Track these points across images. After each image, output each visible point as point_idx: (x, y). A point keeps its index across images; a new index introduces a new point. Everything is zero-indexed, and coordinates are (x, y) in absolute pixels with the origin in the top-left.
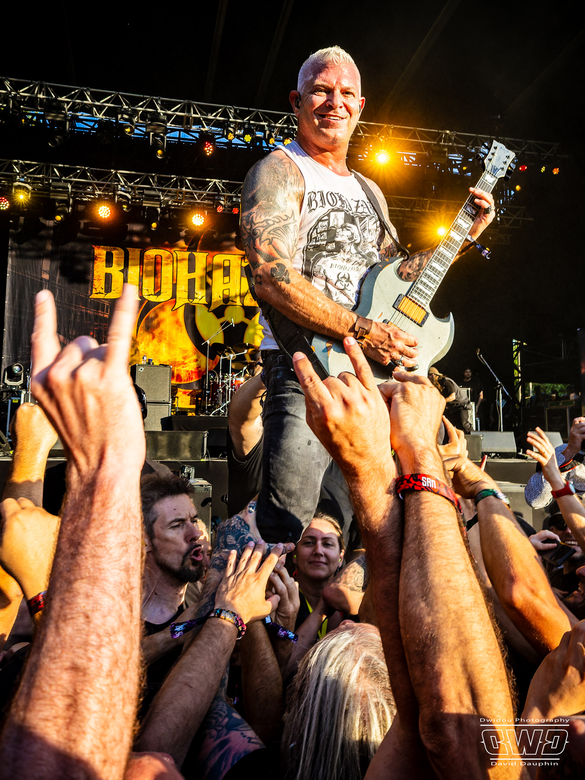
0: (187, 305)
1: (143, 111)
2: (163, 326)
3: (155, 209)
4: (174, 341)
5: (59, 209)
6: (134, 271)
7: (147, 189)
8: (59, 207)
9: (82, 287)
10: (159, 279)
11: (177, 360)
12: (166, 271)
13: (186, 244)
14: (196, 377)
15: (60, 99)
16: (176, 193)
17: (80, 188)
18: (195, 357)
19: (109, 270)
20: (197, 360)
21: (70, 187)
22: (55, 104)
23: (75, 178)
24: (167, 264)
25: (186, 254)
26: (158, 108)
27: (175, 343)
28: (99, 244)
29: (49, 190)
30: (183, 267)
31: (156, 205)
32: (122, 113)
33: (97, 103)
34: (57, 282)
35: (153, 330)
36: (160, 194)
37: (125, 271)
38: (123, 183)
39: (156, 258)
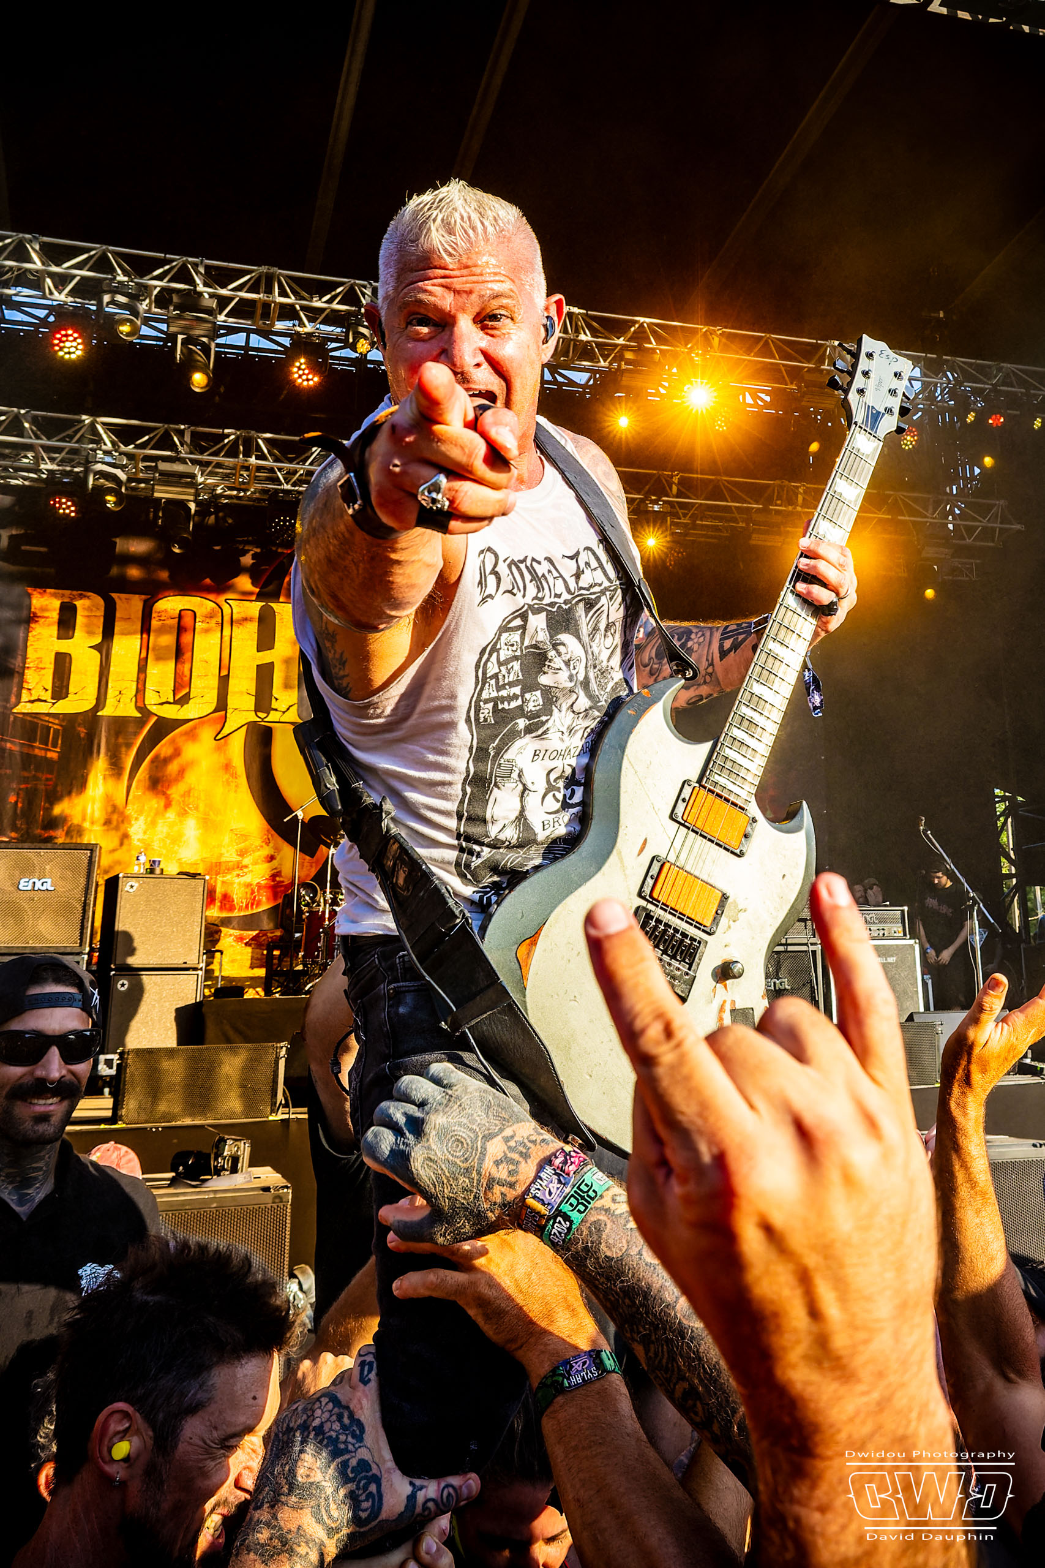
0: (251, 726)
1: (163, 289)
2: (191, 778)
3: (183, 504)
4: (218, 812)
6: (126, 647)
7: (165, 459)
10: (187, 666)
11: (223, 859)
12: (205, 647)
13: (253, 584)
14: (268, 899)
16: (233, 468)
17: (5, 458)
18: (267, 851)
19: (64, 646)
20: (272, 858)
24: (207, 631)
25: (254, 608)
26: (198, 281)
27: (219, 818)
28: (44, 584)
30: (246, 637)
31: (185, 495)
32: (114, 292)
33: (55, 269)
35: (169, 787)
36: (197, 470)
37: (104, 649)
38: (109, 446)
39: (180, 617)
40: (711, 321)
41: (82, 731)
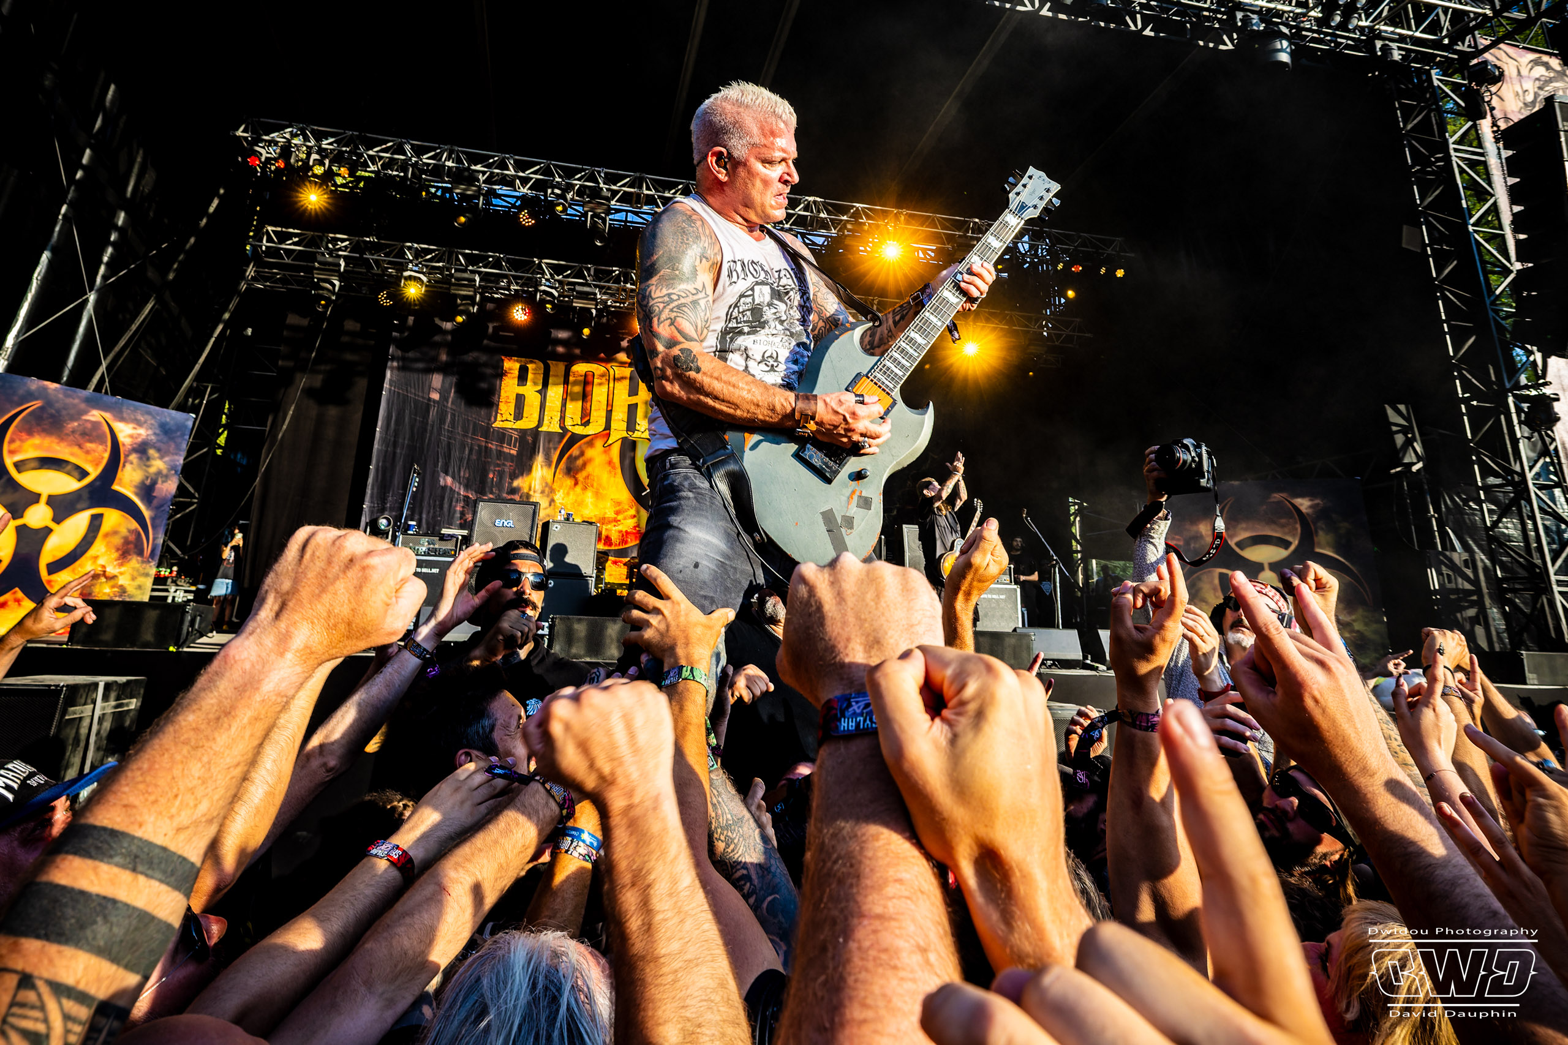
0: (624, 439)
1: (581, 186)
2: (589, 469)
3: (589, 310)
4: (604, 488)
5: (461, 308)
6: (555, 393)
7: (580, 284)
8: (461, 304)
9: (483, 412)
10: (589, 404)
11: (606, 516)
12: (599, 393)
13: (627, 358)
15: (473, 167)
17: (491, 282)
18: (632, 512)
19: (521, 390)
20: (634, 517)
21: (477, 278)
22: (466, 174)
23: (485, 267)
24: (600, 384)
25: (627, 372)
26: (600, 181)
27: (605, 492)
28: (510, 354)
29: (451, 284)
30: (622, 388)
31: (591, 306)
32: (553, 187)
33: (521, 174)
34: (449, 405)
35: (577, 473)
36: (597, 291)
37: (543, 392)
38: (548, 276)
39: (586, 375)
40: (899, 206)
41: (530, 439)
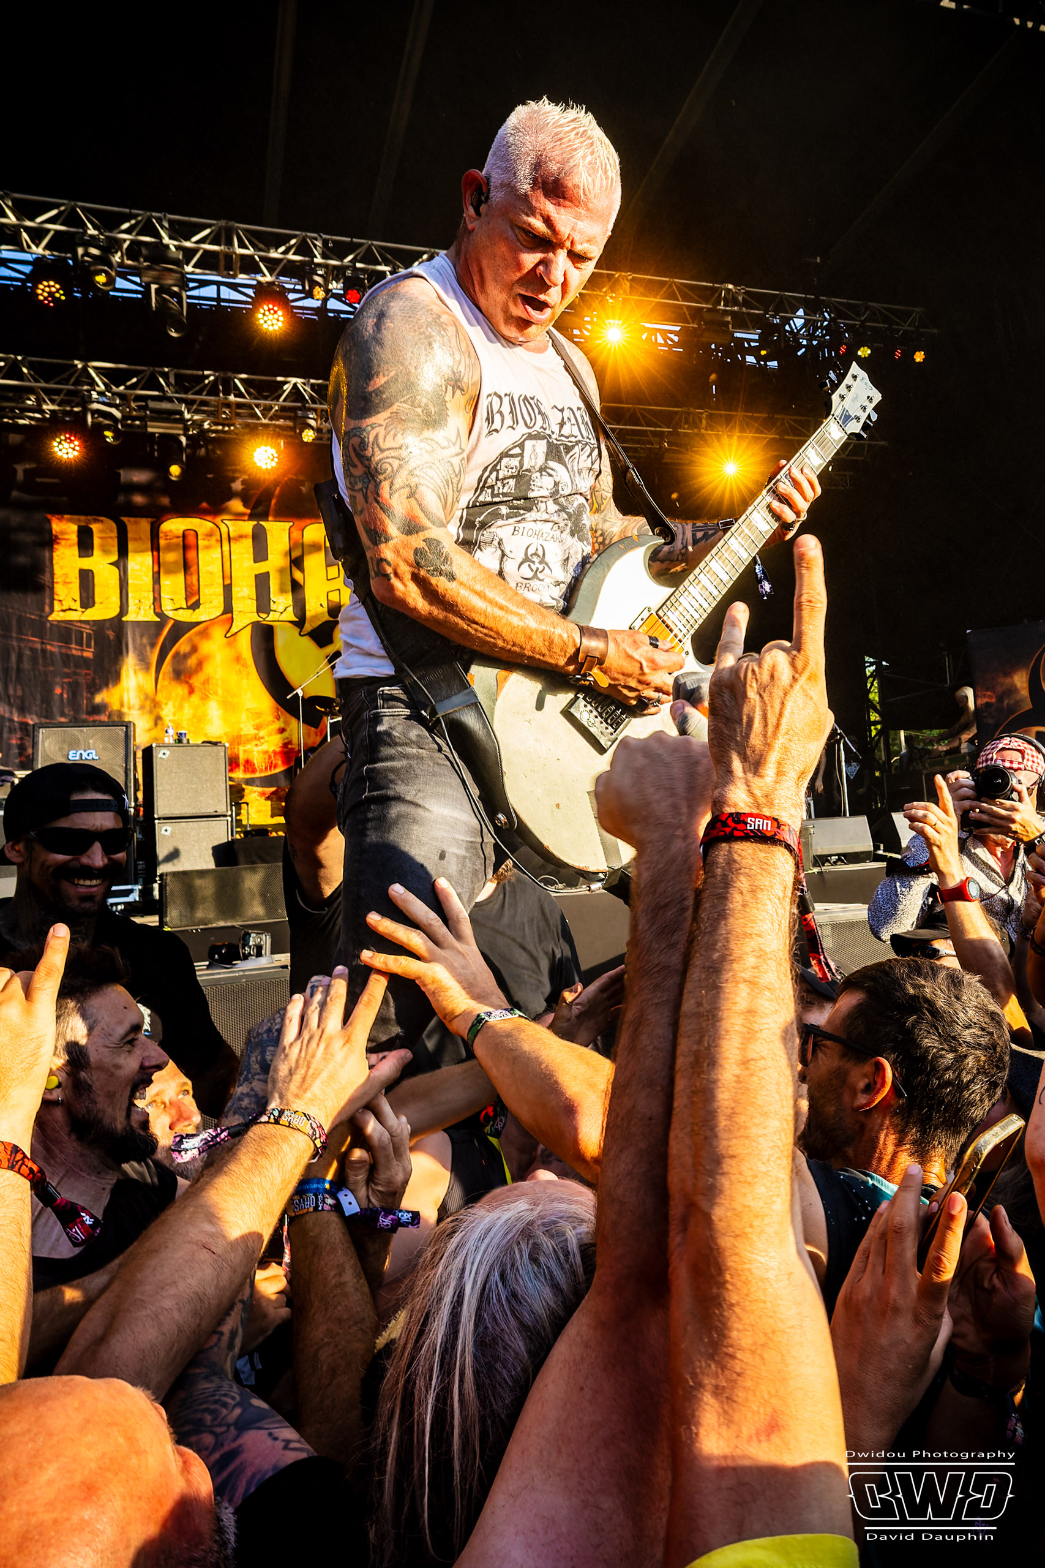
0: (256, 625)
1: (133, 242)
2: (209, 669)
3: (175, 438)
4: (233, 695)
6: (140, 563)
7: (153, 398)
9: (30, 599)
10: (195, 578)
11: (242, 733)
12: (209, 561)
13: (245, 506)
14: (282, 762)
16: (217, 406)
18: (279, 724)
19: (86, 564)
20: (282, 731)
24: (208, 547)
25: (248, 526)
26: (163, 234)
27: (237, 700)
28: (61, 512)
30: (243, 551)
31: (176, 430)
32: (86, 244)
33: (29, 224)
35: (190, 677)
36: (183, 407)
37: (121, 563)
38: (102, 387)
39: (184, 536)
41: (111, 634)
